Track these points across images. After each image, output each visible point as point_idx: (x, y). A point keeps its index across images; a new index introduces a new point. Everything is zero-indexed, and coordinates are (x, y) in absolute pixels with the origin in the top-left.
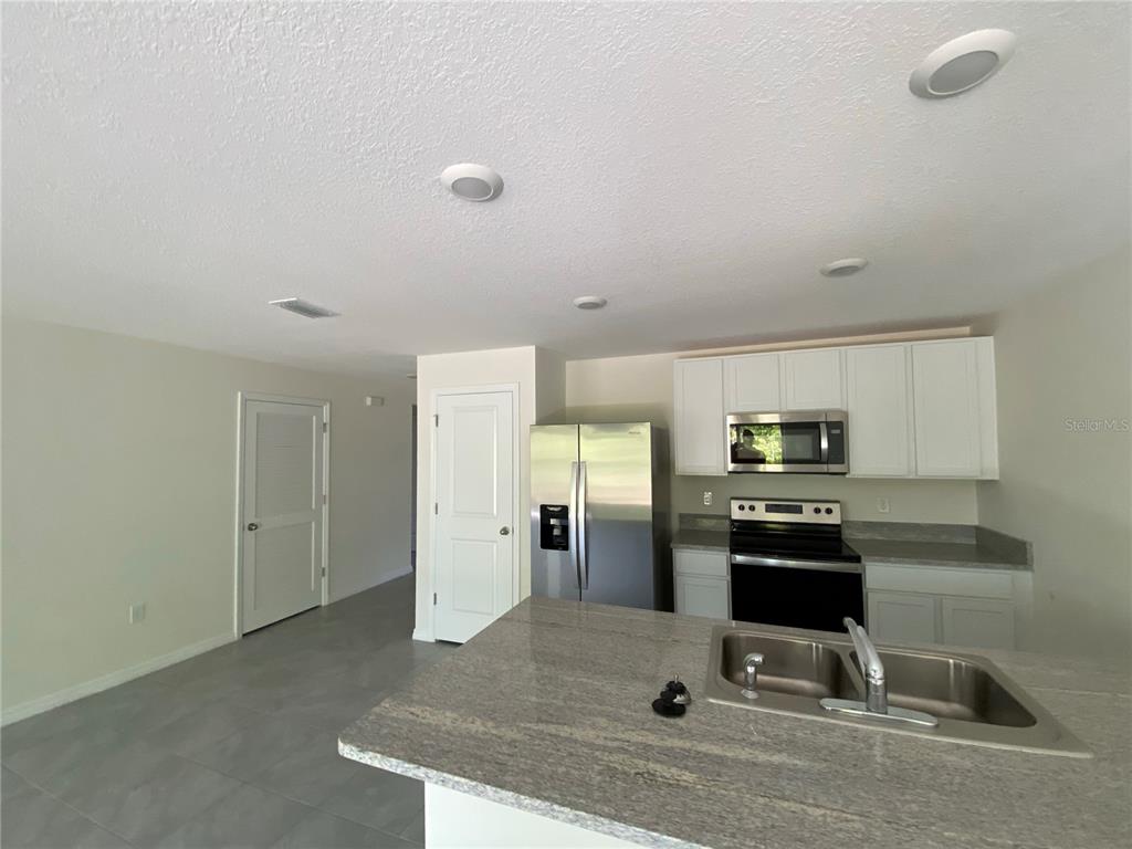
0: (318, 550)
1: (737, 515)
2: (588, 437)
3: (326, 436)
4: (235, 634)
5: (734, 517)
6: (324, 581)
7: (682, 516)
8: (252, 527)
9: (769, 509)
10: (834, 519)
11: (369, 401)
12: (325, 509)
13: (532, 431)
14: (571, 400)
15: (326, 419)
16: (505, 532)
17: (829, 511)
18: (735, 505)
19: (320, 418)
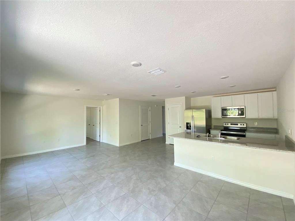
0: (149, 129)
1: (225, 125)
2: (194, 112)
3: (150, 112)
4: (140, 141)
5: (224, 126)
6: (150, 135)
7: (214, 126)
8: (142, 125)
9: (231, 124)
10: (245, 126)
11: (156, 106)
12: (150, 123)
13: (184, 110)
14: (192, 105)
15: (150, 109)
16: (180, 127)
17: (243, 125)
18: (224, 123)
19: (149, 109)
